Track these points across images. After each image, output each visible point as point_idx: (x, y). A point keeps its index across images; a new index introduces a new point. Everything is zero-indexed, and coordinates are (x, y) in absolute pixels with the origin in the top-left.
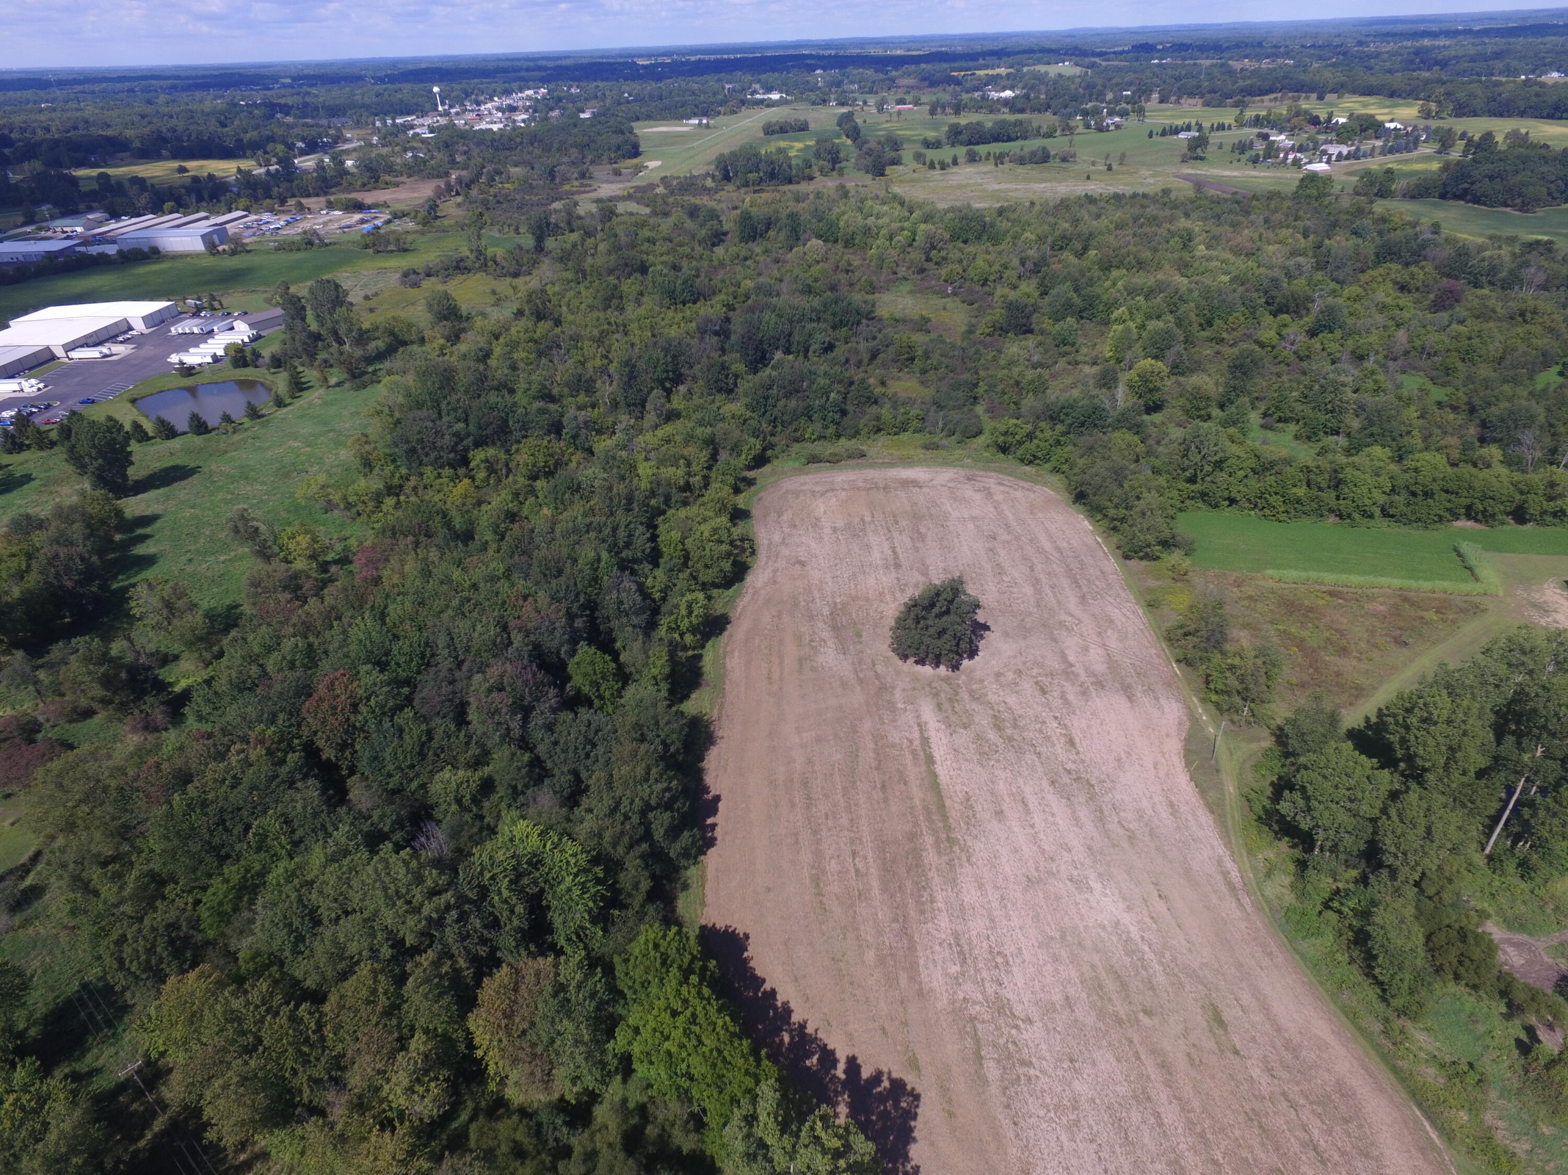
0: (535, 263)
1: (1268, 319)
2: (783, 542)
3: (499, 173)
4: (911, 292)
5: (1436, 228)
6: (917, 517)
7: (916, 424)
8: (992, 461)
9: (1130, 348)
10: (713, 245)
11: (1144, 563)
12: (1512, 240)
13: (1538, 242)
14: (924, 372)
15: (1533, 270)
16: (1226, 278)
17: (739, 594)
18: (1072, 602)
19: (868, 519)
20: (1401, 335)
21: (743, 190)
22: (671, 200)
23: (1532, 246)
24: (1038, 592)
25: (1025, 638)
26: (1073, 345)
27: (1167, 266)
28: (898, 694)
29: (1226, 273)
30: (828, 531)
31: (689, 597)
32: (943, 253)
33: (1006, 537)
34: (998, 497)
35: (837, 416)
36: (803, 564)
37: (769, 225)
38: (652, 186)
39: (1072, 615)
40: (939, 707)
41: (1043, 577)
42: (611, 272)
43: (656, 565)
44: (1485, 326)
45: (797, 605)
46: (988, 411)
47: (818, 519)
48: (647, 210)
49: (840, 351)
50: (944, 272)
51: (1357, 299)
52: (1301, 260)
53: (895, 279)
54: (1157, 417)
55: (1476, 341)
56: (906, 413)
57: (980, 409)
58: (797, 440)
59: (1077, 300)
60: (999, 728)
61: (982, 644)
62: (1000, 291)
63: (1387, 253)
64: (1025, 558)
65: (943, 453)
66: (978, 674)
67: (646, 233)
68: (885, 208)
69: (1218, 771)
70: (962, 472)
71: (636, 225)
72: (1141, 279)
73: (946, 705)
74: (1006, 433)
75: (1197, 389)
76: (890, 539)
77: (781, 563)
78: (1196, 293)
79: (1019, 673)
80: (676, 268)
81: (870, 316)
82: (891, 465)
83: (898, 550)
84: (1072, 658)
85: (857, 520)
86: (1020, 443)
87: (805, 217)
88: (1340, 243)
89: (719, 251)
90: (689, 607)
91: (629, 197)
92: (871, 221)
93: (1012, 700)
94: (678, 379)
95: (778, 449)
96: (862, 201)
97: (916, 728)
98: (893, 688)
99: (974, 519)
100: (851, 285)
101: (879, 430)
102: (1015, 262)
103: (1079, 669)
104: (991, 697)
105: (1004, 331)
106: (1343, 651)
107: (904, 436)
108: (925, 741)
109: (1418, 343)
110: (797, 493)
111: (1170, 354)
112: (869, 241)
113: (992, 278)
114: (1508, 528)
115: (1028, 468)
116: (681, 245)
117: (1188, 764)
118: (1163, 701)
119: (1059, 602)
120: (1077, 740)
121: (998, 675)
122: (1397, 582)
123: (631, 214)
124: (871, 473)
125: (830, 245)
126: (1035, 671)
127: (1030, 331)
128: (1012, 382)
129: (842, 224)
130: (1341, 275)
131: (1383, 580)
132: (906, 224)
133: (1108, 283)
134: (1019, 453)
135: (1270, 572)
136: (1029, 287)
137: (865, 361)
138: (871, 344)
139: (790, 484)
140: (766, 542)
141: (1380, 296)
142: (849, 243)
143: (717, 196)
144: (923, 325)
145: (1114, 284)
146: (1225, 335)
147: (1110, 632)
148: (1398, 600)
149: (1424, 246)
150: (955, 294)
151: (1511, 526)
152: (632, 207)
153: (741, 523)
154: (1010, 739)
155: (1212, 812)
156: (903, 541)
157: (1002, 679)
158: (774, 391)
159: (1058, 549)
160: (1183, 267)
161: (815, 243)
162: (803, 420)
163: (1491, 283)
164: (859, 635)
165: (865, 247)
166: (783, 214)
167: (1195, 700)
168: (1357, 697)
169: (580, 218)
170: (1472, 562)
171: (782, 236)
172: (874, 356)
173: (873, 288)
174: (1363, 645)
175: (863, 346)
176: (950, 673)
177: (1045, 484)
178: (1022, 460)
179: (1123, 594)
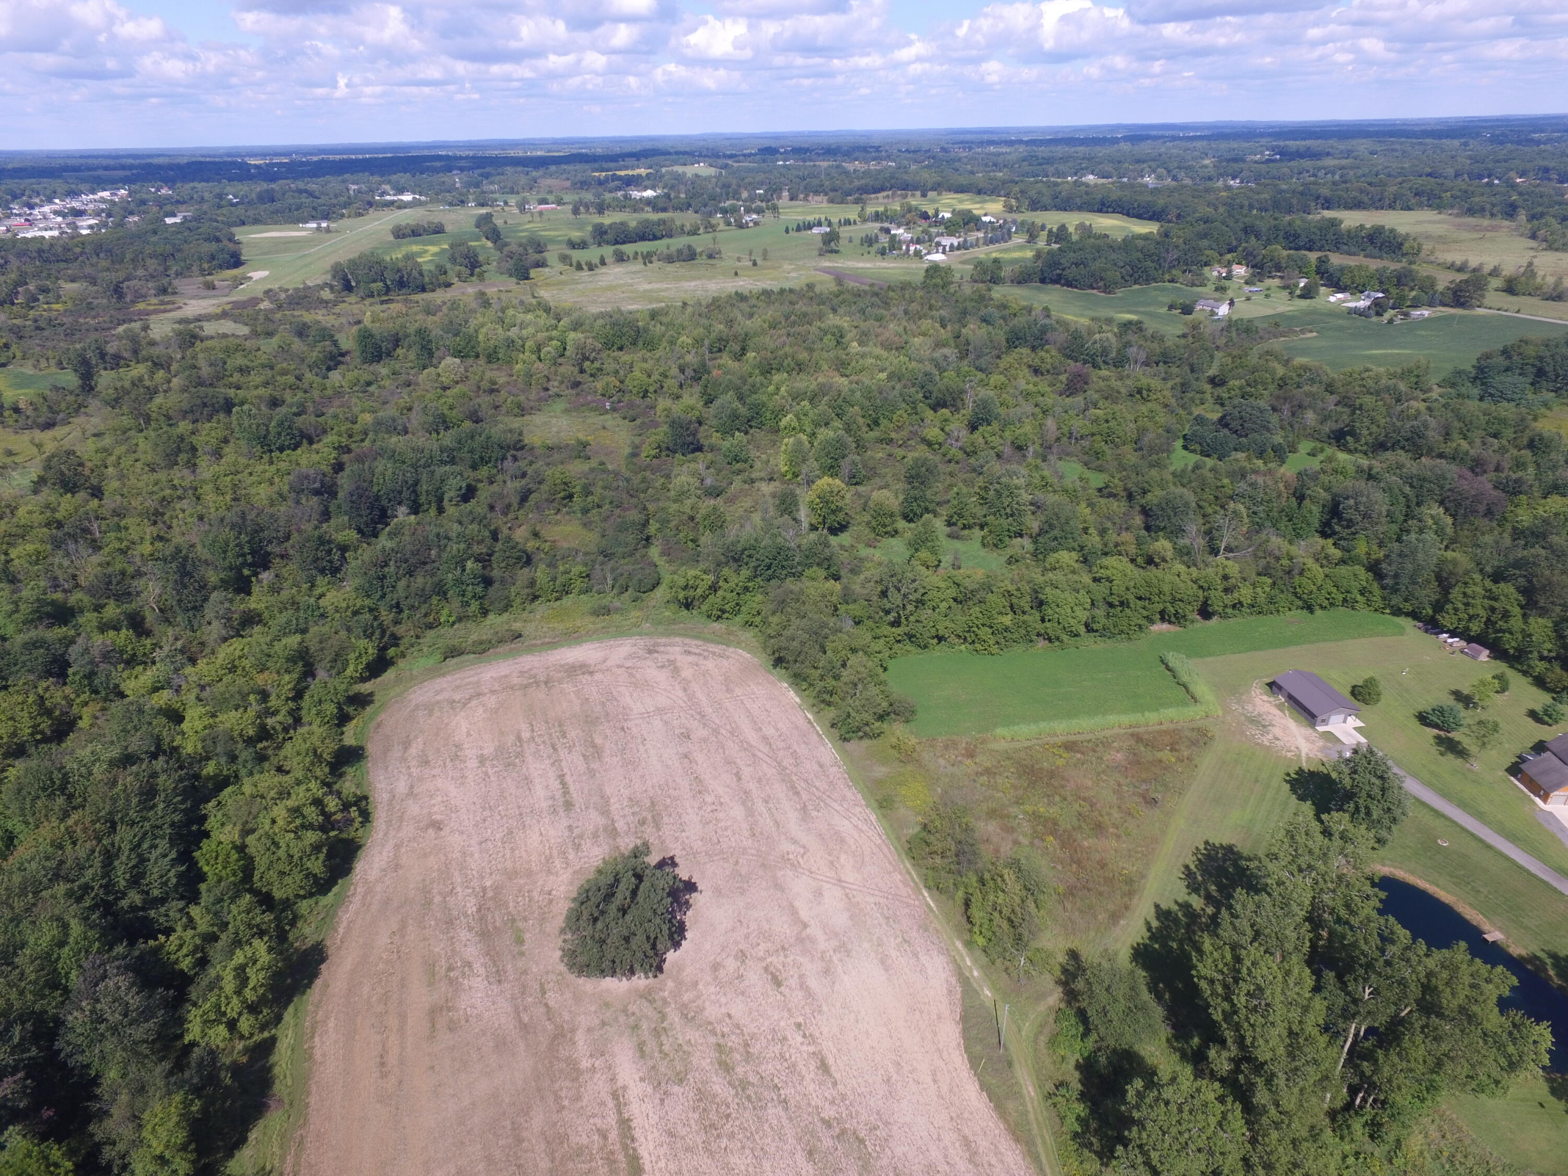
0: (79, 408)
1: (929, 414)
2: (411, 794)
3: (45, 290)
4: (566, 411)
5: (1047, 312)
6: (590, 721)
7: (579, 584)
8: (674, 622)
9: (804, 461)
10: (329, 369)
11: (866, 742)
12: (1109, 321)
13: (1130, 322)
14: (585, 511)
15: (1135, 349)
16: (883, 376)
17: (342, 900)
18: (792, 818)
19: (526, 735)
20: (1050, 423)
21: (368, 301)
22: (278, 316)
23: (1127, 325)
24: (750, 812)
25: (743, 891)
26: (746, 461)
27: (825, 367)
28: (581, 1038)
29: (882, 370)
30: (473, 764)
31: (239, 957)
32: (597, 365)
33: (702, 732)
34: (687, 673)
35: (479, 589)
36: (437, 826)
37: (397, 341)
38: (255, 301)
39: (795, 842)
40: (641, 1048)
41: (752, 786)
42: (185, 414)
43: (193, 897)
44: (1117, 408)
45: (428, 903)
46: (663, 554)
47: (458, 746)
48: (244, 330)
49: (484, 493)
50: (599, 385)
51: (1001, 388)
52: (946, 351)
53: (547, 396)
54: (845, 538)
55: (1112, 424)
56: (567, 572)
57: (654, 552)
58: (430, 627)
59: (743, 411)
60: (726, 1067)
61: (689, 917)
62: (663, 403)
63: (1015, 340)
64: (729, 762)
65: (616, 617)
66: (689, 972)
67: (239, 360)
68: (530, 317)
69: (1010, 1064)
70: (641, 642)
71: (227, 350)
72: (804, 383)
73: (651, 1045)
74: (685, 588)
75: (880, 505)
76: (557, 762)
77: (408, 830)
78: (858, 394)
79: (742, 956)
80: (275, 403)
81: (519, 446)
82: (553, 645)
83: (568, 778)
84: (804, 914)
85: (511, 738)
86: (704, 597)
87: (436, 332)
88: (974, 331)
89: (335, 376)
90: (241, 972)
91: (224, 315)
92: (513, 333)
93: (738, 1009)
94: (262, 561)
95: (405, 642)
96: (503, 310)
97: (611, 1104)
98: (573, 1031)
99: (660, 711)
100: (497, 407)
101: (536, 598)
102: (675, 371)
103: (814, 930)
104: (712, 1012)
105: (671, 451)
106: (1099, 828)
107: (567, 601)
108: (625, 1124)
109: (1065, 430)
110: (429, 708)
111: (845, 464)
112: (514, 354)
113: (651, 389)
114: (1198, 625)
115: (716, 625)
116: (284, 373)
117: (973, 1062)
118: (924, 958)
119: (777, 823)
120: (830, 1061)
121: (716, 967)
122: (1125, 719)
123: (225, 336)
124: (530, 661)
125: (470, 361)
126: (763, 947)
127: (699, 449)
128: (685, 517)
129: (481, 337)
130: (982, 362)
131: (1112, 719)
132: (554, 333)
133: (771, 388)
134: (704, 608)
135: (999, 731)
136: (691, 398)
137: (515, 505)
138: (518, 484)
139: (421, 694)
140: (386, 796)
141: (1022, 384)
142: (492, 357)
143: (337, 310)
144: (581, 450)
145: (778, 389)
146: (893, 435)
147: (843, 857)
148: (1133, 742)
149: (1044, 331)
150: (614, 410)
151: (1200, 623)
152: (227, 326)
153: (350, 771)
154: (744, 1084)
155: (1017, 1140)
156: (573, 761)
157: (722, 973)
158: (391, 569)
159: (765, 739)
160: (841, 366)
161: (450, 362)
162: (435, 600)
163: (1105, 362)
164: (520, 941)
165: (510, 362)
166: (411, 329)
167: (959, 945)
168: (1130, 894)
169: (152, 343)
170: (1185, 678)
171: (412, 355)
172: (524, 498)
173: (522, 410)
174: (1116, 814)
175: (513, 486)
176: (651, 980)
177: (738, 644)
178: (709, 617)
179: (849, 795)
